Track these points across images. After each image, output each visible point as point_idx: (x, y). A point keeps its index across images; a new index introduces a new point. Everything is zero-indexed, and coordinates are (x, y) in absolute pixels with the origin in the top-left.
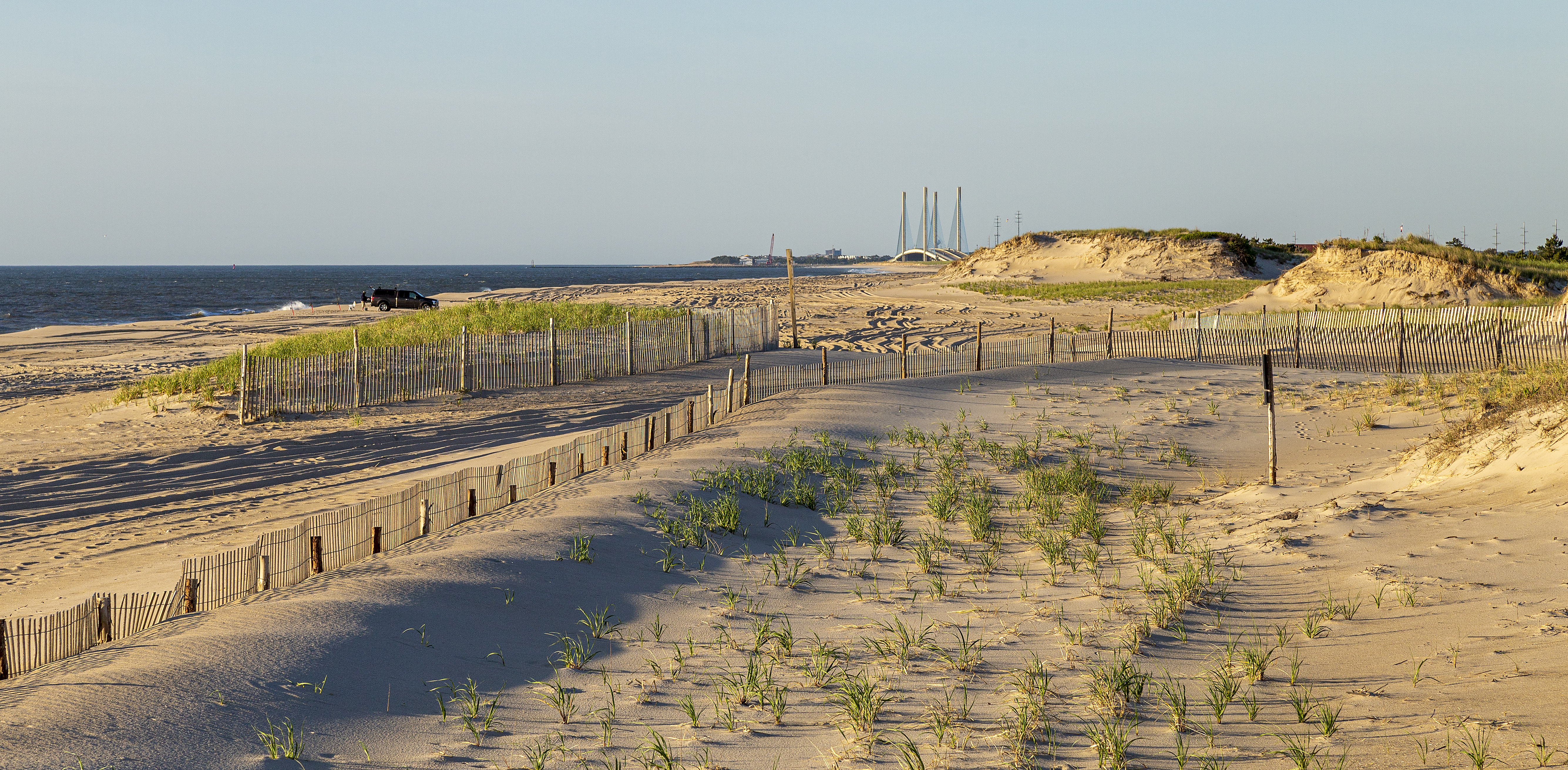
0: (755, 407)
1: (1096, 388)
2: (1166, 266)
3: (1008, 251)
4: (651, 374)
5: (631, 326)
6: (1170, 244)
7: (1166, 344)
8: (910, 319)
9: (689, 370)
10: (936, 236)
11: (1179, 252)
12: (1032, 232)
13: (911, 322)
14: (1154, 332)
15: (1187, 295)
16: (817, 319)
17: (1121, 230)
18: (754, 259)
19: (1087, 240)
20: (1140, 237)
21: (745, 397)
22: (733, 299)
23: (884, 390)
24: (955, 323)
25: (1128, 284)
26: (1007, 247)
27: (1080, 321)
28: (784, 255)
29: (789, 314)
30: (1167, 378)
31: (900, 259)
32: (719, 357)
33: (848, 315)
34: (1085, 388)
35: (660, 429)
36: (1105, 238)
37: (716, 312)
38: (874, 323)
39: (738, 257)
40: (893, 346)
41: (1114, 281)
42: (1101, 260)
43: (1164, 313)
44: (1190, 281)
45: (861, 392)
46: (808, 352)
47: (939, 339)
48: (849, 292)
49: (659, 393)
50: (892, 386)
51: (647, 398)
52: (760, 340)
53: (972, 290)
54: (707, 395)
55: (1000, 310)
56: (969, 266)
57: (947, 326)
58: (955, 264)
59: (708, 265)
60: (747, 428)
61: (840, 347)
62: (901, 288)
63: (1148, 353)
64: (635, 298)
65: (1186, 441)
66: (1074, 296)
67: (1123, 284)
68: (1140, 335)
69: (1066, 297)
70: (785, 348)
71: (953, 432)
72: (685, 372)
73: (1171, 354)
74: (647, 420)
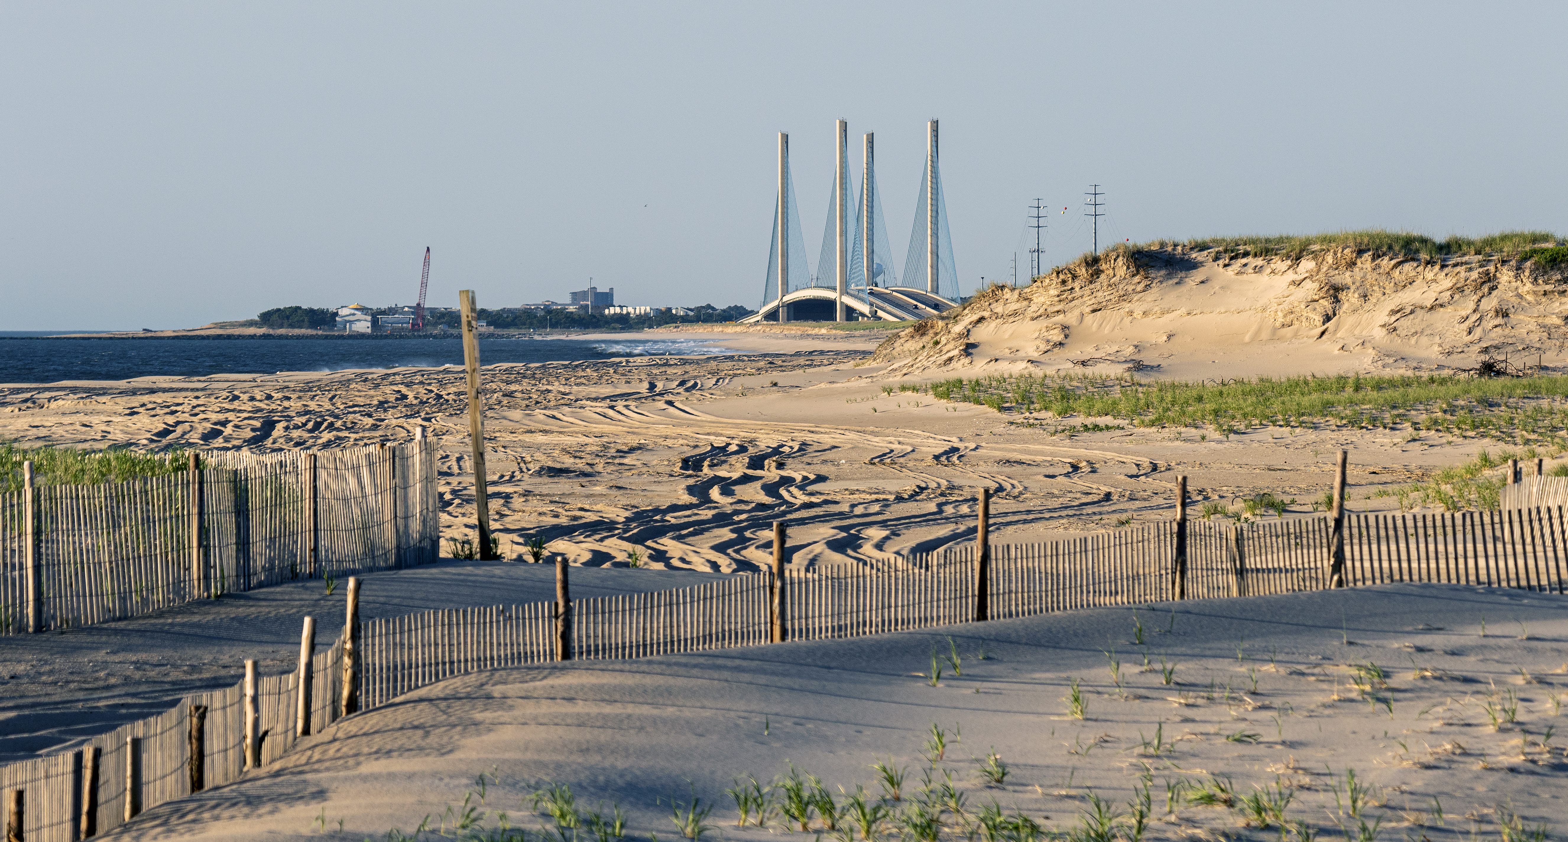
0: (373, 721)
1: (1302, 668)
2: (1493, 335)
3: (1066, 294)
4: (91, 630)
5: (36, 499)
6: (1505, 276)
7: (1490, 546)
8: (798, 478)
9: (196, 619)
10: (871, 252)
11: (1530, 298)
12: (1130, 244)
13: (801, 488)
14: (1458, 515)
15: (1551, 412)
16: (546, 479)
17: (1371, 237)
18: (375, 316)
19: (1279, 264)
20: (1424, 256)
21: (345, 693)
22: (317, 426)
23: (726, 674)
24: (922, 489)
25: (1392, 384)
26: (1064, 282)
27: (1260, 483)
28: (457, 304)
29: (468, 464)
30: (1492, 642)
31: (772, 316)
32: (277, 584)
33: (631, 467)
34: (1270, 668)
35: (113, 781)
36: (1330, 259)
37: (269, 459)
38: (701, 491)
39: (332, 309)
40: (752, 554)
41: (1351, 374)
42: (1318, 319)
43: (1486, 461)
44: (1558, 375)
45: (661, 680)
46: (520, 571)
47: (876, 533)
48: (632, 404)
49: (112, 681)
50: (744, 663)
51: (81, 695)
52: (388, 537)
53: (966, 399)
54: (242, 688)
55: (1042, 453)
56: (960, 336)
57: (899, 499)
58: (921, 330)
59: (252, 331)
60: (352, 779)
61: (607, 557)
62: (775, 395)
63: (1443, 571)
64: (50, 421)
65: (1544, 812)
66: (1245, 416)
67: (1379, 386)
68: (1420, 524)
69: (1222, 421)
70: (456, 560)
71: (913, 787)
72: (183, 625)
73: (1503, 576)
74: (79, 757)
